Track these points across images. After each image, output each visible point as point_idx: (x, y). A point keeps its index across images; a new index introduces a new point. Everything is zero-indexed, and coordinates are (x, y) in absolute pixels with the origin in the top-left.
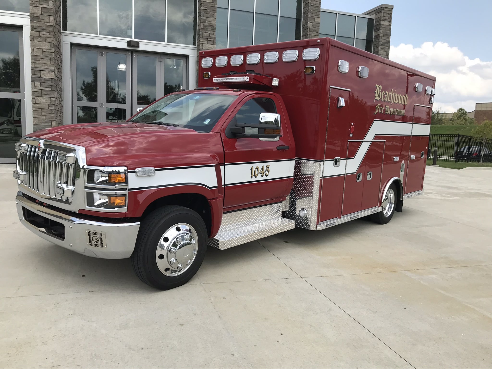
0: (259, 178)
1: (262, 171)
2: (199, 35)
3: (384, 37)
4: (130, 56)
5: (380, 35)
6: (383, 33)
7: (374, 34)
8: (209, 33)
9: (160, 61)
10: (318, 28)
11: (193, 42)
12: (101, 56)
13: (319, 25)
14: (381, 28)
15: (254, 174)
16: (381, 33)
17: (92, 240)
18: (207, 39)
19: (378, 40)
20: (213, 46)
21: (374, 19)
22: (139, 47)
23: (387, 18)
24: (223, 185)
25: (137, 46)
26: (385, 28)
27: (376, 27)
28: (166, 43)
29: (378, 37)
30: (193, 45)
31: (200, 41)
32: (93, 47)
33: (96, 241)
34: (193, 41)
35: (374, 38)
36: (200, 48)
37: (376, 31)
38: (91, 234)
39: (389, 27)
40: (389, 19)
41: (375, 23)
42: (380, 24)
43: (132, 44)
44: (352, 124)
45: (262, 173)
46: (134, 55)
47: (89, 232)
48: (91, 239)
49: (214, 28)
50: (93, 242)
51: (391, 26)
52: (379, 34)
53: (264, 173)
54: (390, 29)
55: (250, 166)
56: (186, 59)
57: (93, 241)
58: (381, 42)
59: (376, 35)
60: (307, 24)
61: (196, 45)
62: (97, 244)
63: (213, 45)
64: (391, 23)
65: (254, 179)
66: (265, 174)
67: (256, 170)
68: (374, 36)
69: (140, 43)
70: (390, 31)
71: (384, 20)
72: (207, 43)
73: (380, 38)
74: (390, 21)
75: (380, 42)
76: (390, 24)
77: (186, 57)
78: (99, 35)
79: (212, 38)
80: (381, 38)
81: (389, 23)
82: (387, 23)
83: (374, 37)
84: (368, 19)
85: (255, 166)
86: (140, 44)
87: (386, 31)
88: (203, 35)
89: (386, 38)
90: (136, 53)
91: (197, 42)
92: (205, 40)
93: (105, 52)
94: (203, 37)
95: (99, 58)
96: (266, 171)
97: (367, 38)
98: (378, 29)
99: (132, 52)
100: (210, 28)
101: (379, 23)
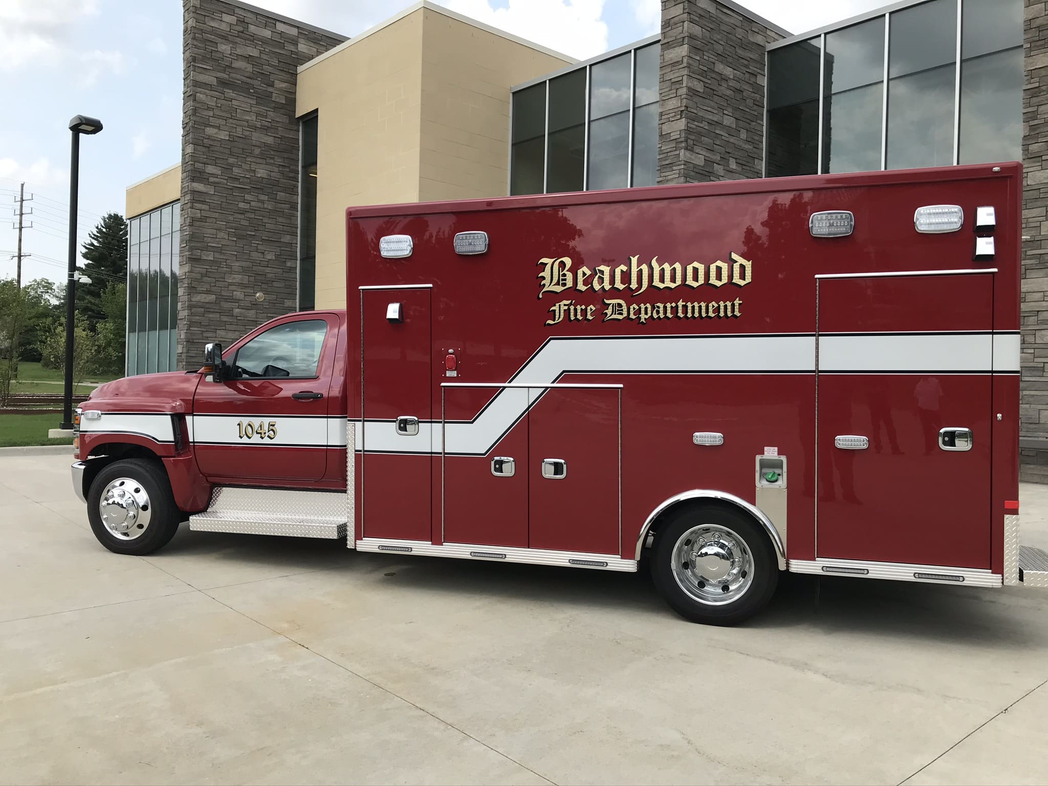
0: (256, 439)
1: (260, 429)
15: (244, 433)
24: (191, 442)
44: (451, 351)
45: (261, 433)
53: (265, 433)
55: (237, 420)
65: (245, 440)
66: (267, 434)
67: (249, 427)
85: (245, 421)
96: (269, 431)
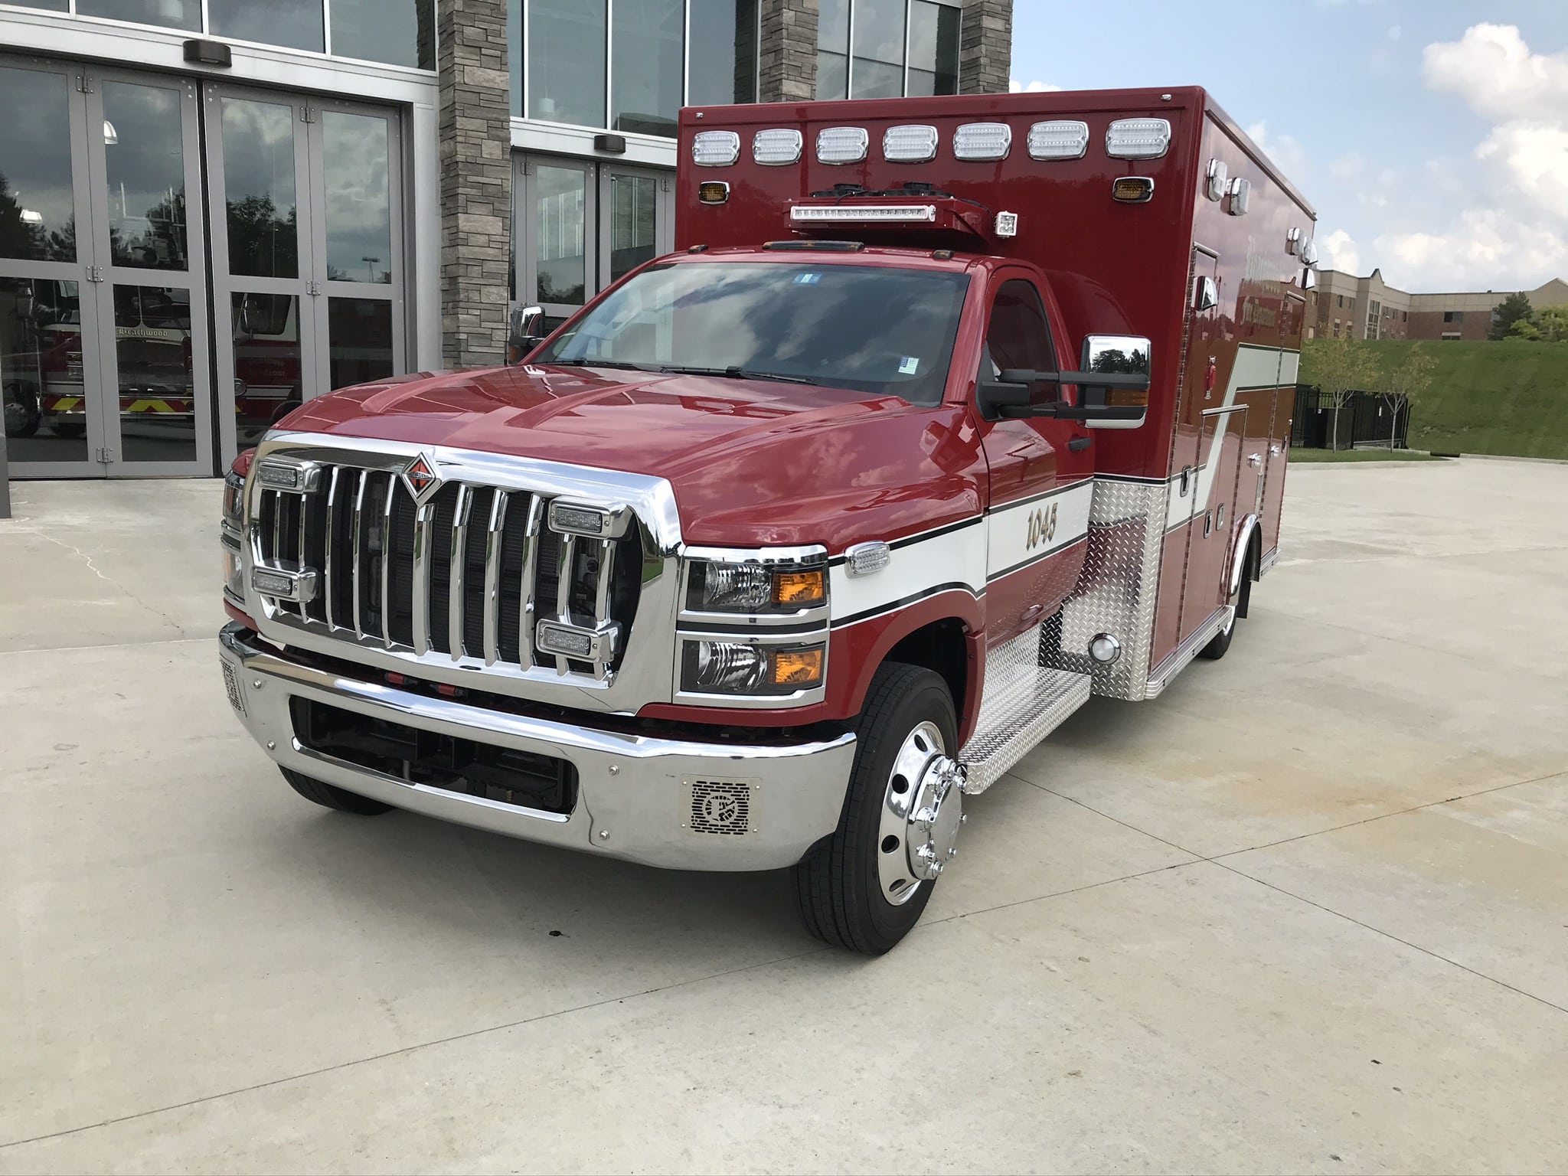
0: (1040, 547)
2: (448, 36)
3: (991, 66)
4: (192, 96)
5: (983, 61)
6: (988, 53)
7: (961, 56)
8: (486, 29)
9: (308, 120)
10: (813, 29)
11: (419, 58)
12: (83, 91)
13: (817, 20)
14: (983, 39)
16: (984, 53)
17: (705, 812)
18: (478, 50)
19: (974, 77)
20: (500, 76)
21: (960, 9)
22: (228, 65)
23: (1000, 8)
25: (224, 60)
26: (994, 40)
27: (966, 34)
28: (328, 55)
29: (973, 65)
30: (419, 67)
31: (456, 54)
32: (48, 58)
33: (721, 815)
34: (417, 55)
35: (961, 70)
36: (457, 80)
37: (968, 46)
38: (702, 789)
39: (1006, 36)
40: (1004, 13)
41: (963, 20)
42: (979, 27)
43: (204, 53)
46: (209, 95)
47: (698, 782)
48: (704, 809)
49: (502, 14)
50: (708, 818)
51: (1010, 32)
52: (978, 58)
54: (1009, 44)
56: (397, 116)
57: (709, 813)
58: (986, 84)
59: (967, 59)
60: (780, 15)
61: (435, 70)
62: (723, 823)
63: (498, 73)
64: (1010, 25)
68: (961, 63)
69: (233, 50)
70: (1008, 48)
71: (993, 15)
72: (478, 64)
73: (982, 70)
74: (1008, 18)
75: (981, 83)
76: (1007, 26)
77: (401, 110)
78: (77, 13)
79: (494, 46)
80: (985, 70)
81: (1006, 23)
82: (998, 24)
83: (961, 66)
84: (940, 8)
86: (232, 56)
87: (998, 49)
88: (465, 35)
89: (997, 71)
90: (216, 86)
91: (439, 60)
92: (471, 53)
93: (97, 81)
94: (465, 43)
95: (76, 99)
97: (937, 68)
98: (973, 43)
99: (200, 80)
100: (488, 11)
101: (976, 22)
